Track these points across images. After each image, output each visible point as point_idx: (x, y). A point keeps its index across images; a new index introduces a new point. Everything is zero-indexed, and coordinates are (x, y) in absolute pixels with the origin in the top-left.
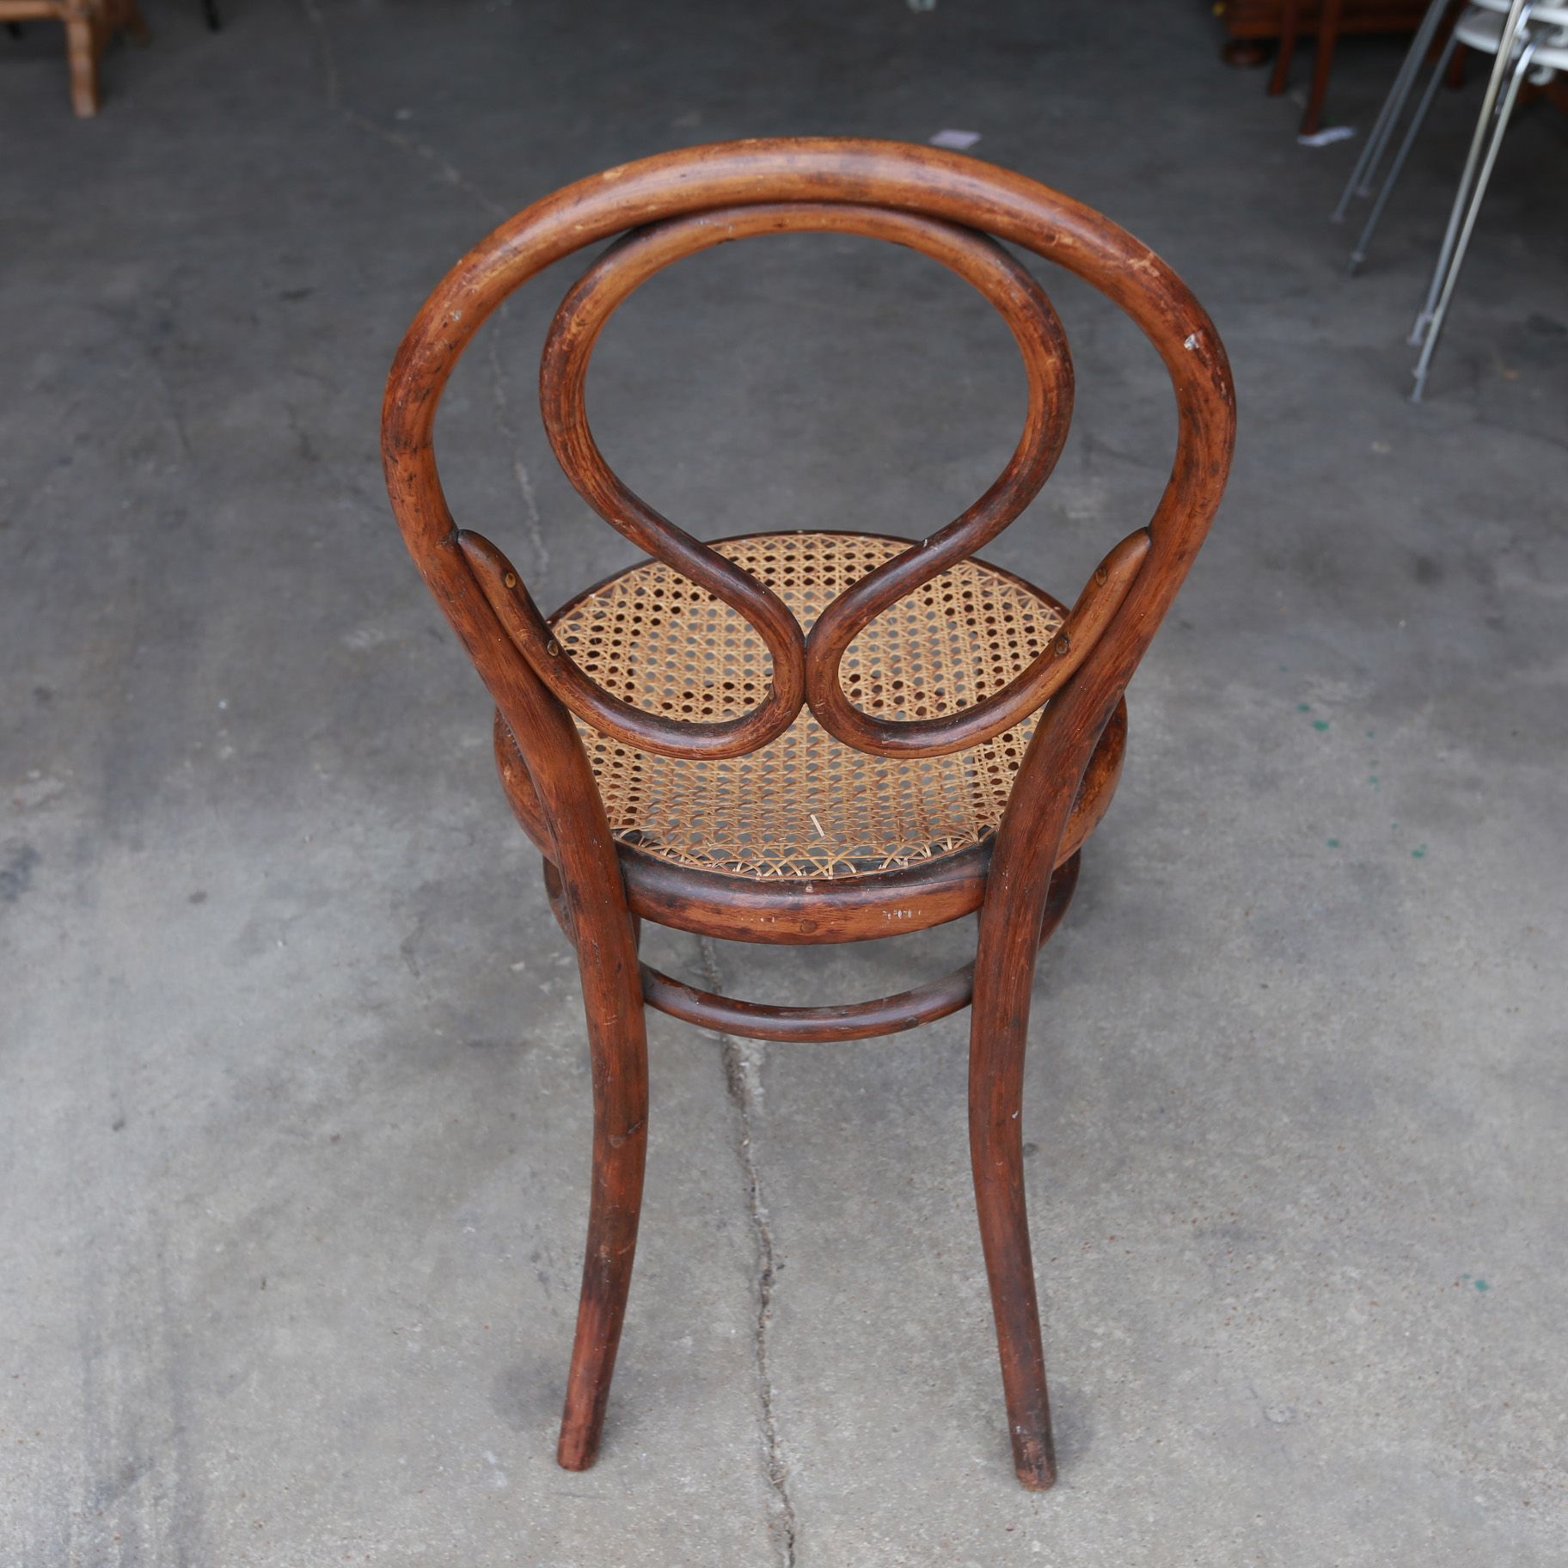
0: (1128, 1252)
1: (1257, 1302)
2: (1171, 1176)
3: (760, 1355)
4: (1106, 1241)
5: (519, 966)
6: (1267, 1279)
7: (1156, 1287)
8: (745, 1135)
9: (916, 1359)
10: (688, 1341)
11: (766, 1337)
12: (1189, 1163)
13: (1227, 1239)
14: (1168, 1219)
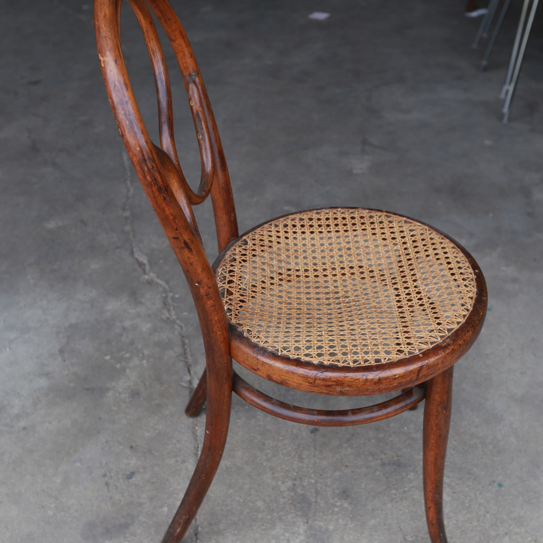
0: (352, 472)
1: (405, 492)
2: (373, 441)
4: (344, 468)
5: (108, 358)
6: (410, 483)
7: (363, 486)
8: (196, 425)
9: (260, 516)
12: (381, 435)
13: (395, 467)
14: (370, 458)
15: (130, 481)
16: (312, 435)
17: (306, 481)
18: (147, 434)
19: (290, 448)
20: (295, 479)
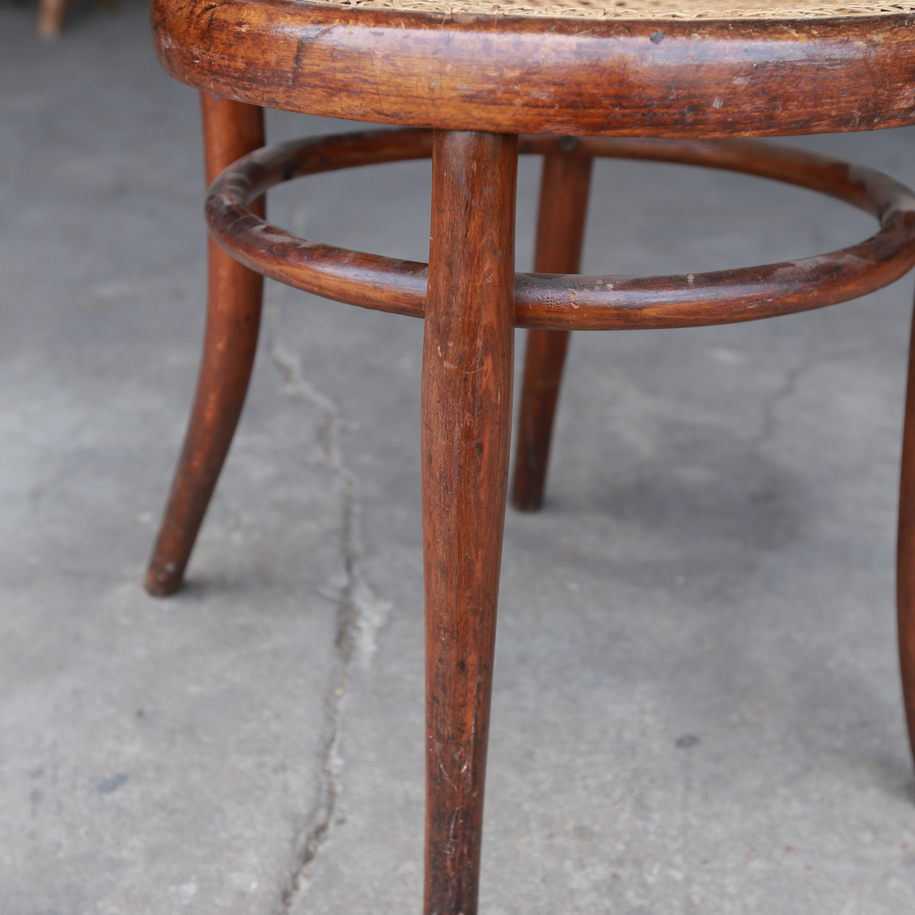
0: (809, 868)
4: (779, 851)
8: (339, 685)
10: (190, 889)
11: (295, 900)
14: (867, 837)
17: (656, 871)
19: (610, 778)
20: (620, 862)
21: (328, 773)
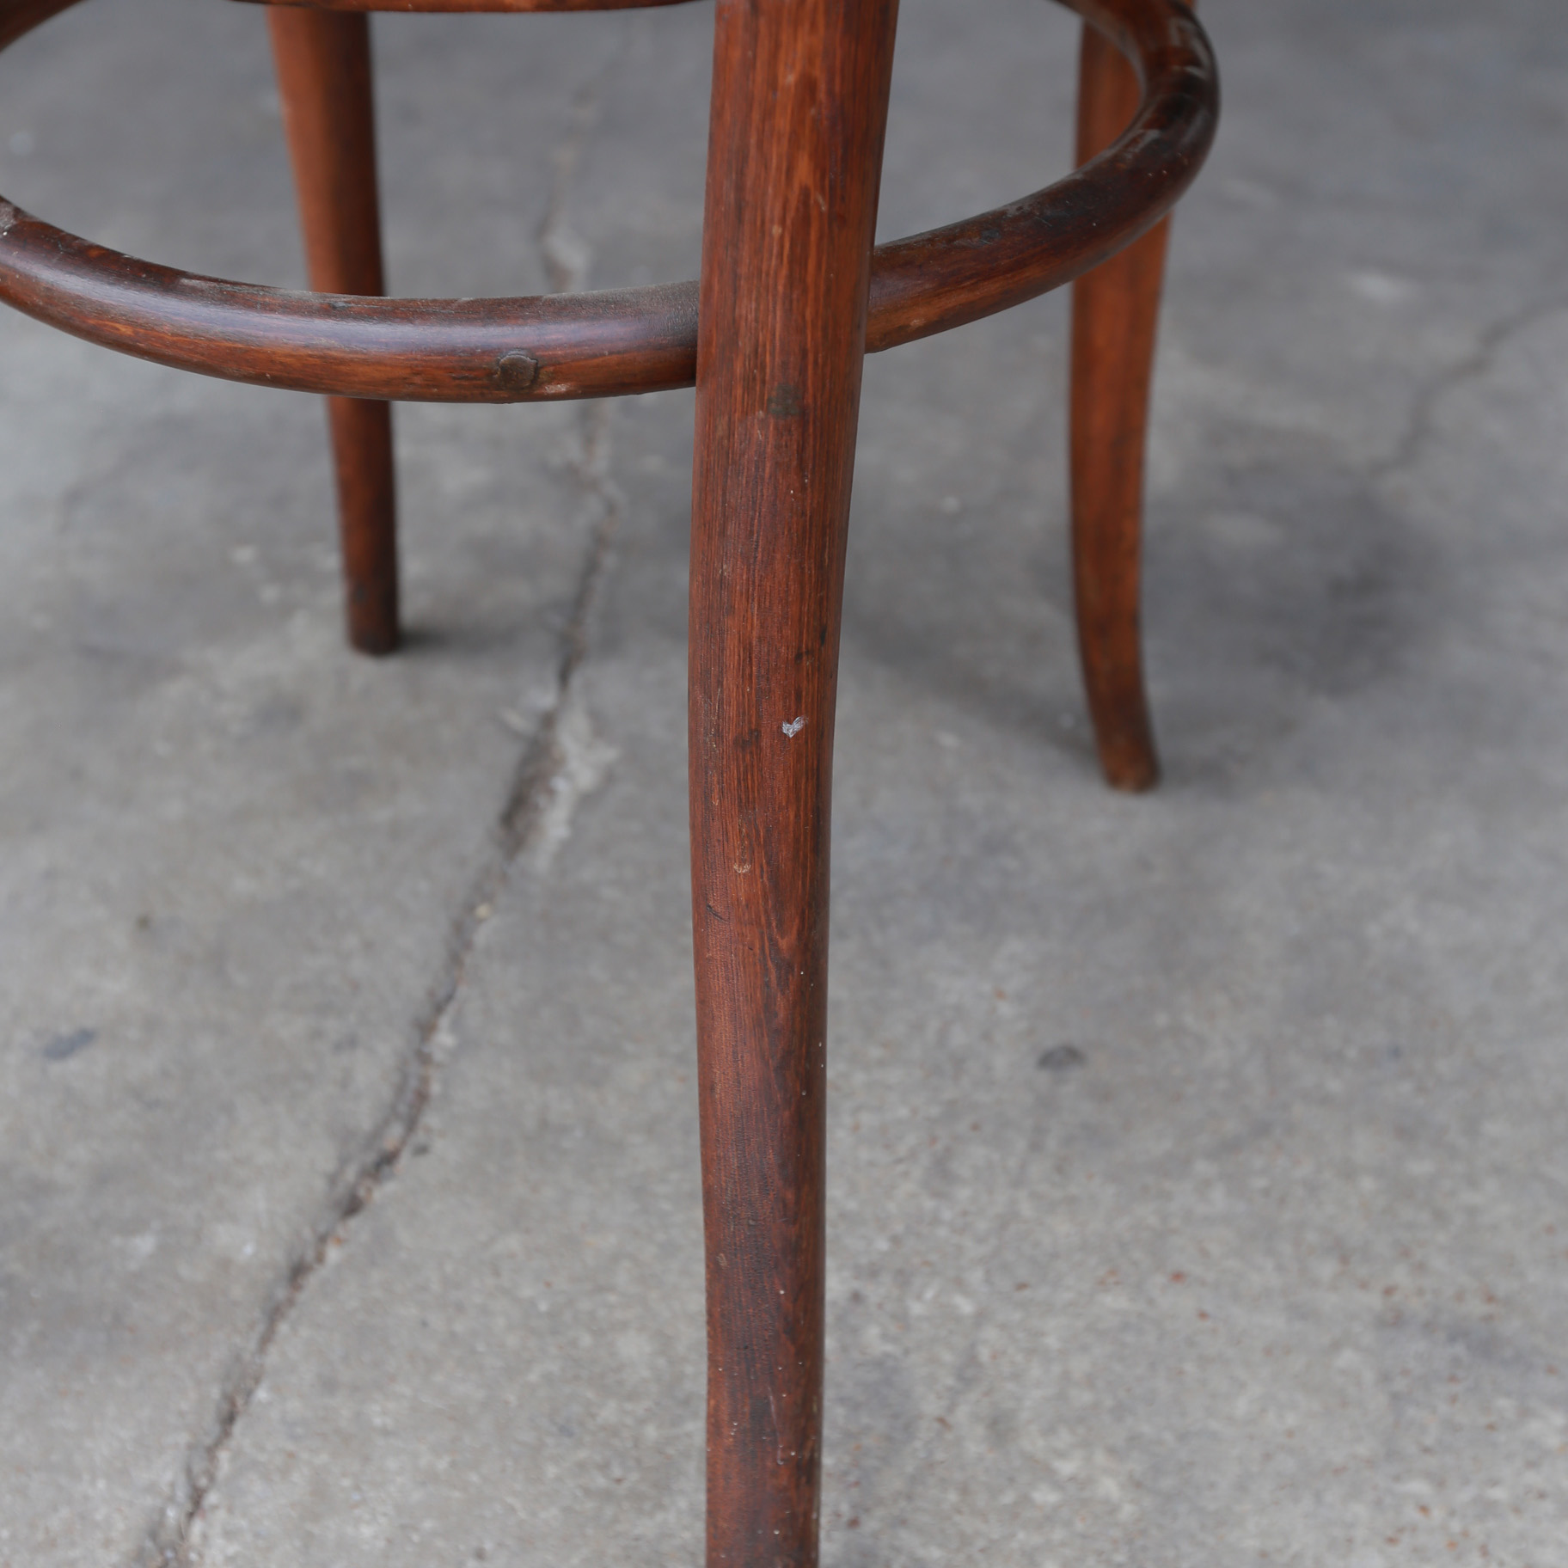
0: (1203, 1315)
1: (1487, 1508)
2: (1367, 1184)
3: (275, 1314)
4: (1159, 1279)
5: (244, 555)
6: (1531, 1465)
7: (1242, 1406)
8: (488, 898)
9: (608, 1412)
10: (145, 1244)
11: (312, 1281)
12: (1420, 1168)
13: (1459, 1349)
14: (1327, 1269)
15: (56, 1069)
16: (1043, 1078)
17: (929, 1294)
18: (242, 885)
19: (903, 1112)
20: (873, 1272)
21: (424, 1059)
